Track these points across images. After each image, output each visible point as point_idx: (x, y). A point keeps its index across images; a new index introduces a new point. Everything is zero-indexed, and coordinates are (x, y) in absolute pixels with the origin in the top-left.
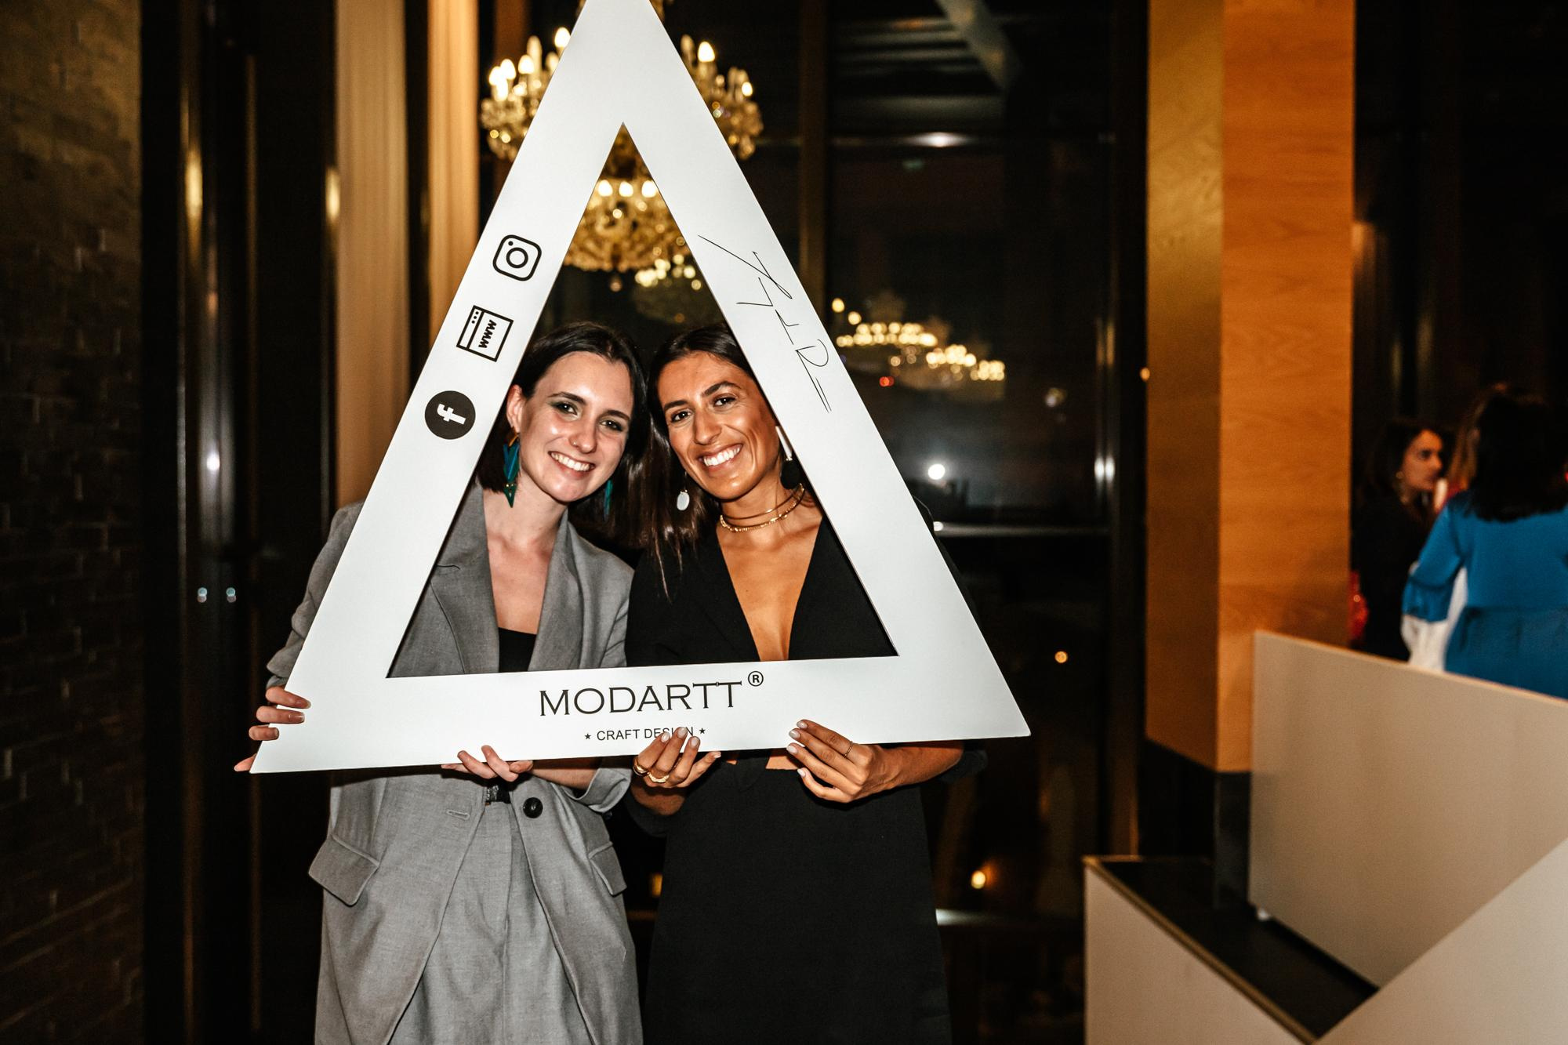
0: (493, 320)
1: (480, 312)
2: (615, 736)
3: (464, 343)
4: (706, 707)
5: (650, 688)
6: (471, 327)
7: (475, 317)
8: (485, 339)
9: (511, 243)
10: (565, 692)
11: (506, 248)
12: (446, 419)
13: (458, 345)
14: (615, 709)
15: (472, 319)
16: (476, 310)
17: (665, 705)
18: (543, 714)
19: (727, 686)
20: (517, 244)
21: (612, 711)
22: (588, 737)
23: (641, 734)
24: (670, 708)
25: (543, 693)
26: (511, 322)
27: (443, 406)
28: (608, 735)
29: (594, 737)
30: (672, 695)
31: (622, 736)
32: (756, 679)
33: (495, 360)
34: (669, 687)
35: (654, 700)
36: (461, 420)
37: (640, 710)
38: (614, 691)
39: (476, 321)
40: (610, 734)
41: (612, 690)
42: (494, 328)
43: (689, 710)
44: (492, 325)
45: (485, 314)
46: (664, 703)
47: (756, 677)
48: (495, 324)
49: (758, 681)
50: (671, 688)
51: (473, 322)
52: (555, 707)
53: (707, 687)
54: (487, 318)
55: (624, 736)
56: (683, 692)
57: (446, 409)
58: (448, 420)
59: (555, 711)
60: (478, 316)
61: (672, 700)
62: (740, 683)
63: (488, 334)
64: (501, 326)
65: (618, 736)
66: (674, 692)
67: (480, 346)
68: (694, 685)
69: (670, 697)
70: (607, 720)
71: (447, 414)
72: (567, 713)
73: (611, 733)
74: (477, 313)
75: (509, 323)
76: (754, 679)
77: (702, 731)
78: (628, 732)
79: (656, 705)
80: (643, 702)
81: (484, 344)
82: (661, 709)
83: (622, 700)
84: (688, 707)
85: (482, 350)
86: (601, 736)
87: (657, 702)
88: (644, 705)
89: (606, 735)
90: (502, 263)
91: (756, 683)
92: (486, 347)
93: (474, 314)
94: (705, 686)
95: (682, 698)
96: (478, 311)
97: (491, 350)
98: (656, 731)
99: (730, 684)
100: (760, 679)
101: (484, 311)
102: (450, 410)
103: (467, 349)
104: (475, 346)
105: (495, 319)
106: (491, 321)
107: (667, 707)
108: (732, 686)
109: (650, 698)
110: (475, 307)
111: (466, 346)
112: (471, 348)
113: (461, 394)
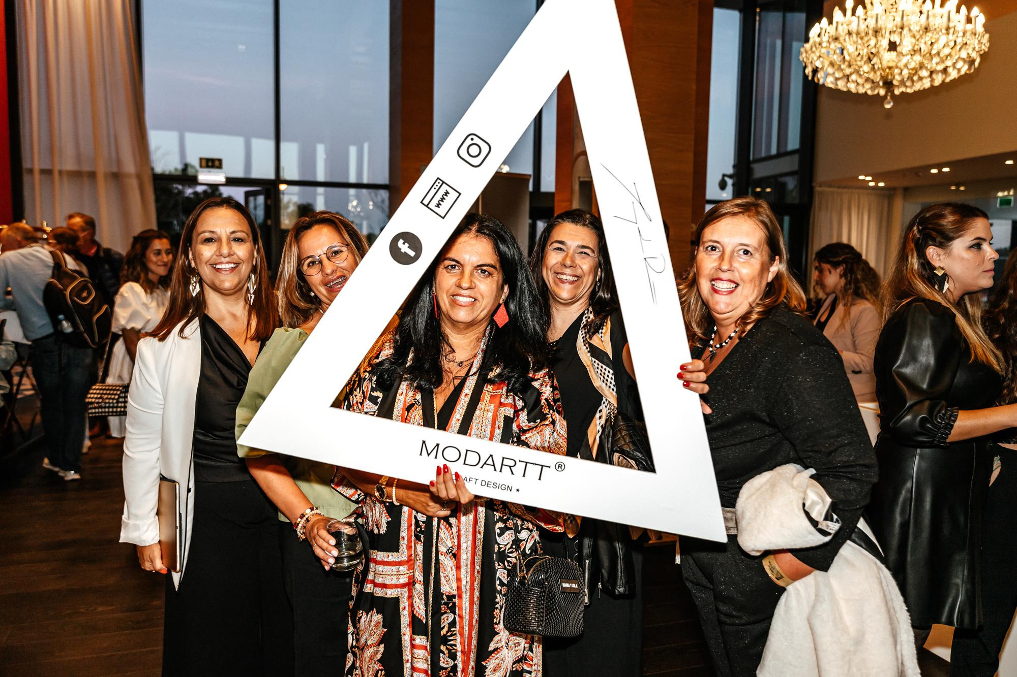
0: (448, 190)
1: (441, 182)
3: (426, 202)
4: (524, 476)
5: (491, 456)
6: (433, 191)
7: (437, 186)
8: (440, 202)
9: (472, 139)
10: (438, 445)
11: (469, 142)
12: (403, 251)
13: (422, 202)
14: (466, 463)
15: (435, 186)
16: (439, 181)
17: (498, 468)
18: (421, 455)
20: (477, 140)
21: (464, 464)
23: (479, 482)
24: (501, 471)
25: (424, 442)
26: (460, 194)
27: (403, 241)
30: (504, 463)
32: (560, 467)
33: (443, 218)
34: (503, 458)
35: (492, 464)
36: (412, 253)
37: (482, 467)
39: (437, 188)
41: (467, 451)
42: (447, 196)
44: (447, 193)
45: (444, 184)
47: (560, 465)
48: (449, 193)
50: (505, 459)
51: (435, 188)
52: (429, 452)
53: (528, 464)
54: (445, 187)
56: (512, 463)
57: (404, 244)
59: (429, 455)
60: (439, 185)
62: (549, 467)
63: (442, 199)
64: (453, 195)
67: (436, 206)
68: (520, 461)
69: (502, 465)
71: (404, 247)
72: (436, 458)
75: (458, 194)
77: (518, 490)
78: (471, 479)
79: (493, 467)
80: (485, 463)
81: (438, 205)
82: (495, 470)
83: (472, 458)
84: (512, 474)
85: (436, 209)
87: (494, 465)
88: (485, 465)
90: (463, 152)
91: (560, 469)
92: (439, 207)
93: (437, 183)
94: (526, 463)
95: (510, 467)
97: (442, 211)
99: (542, 466)
100: (563, 468)
101: (443, 182)
102: (407, 245)
103: (427, 206)
104: (432, 205)
105: (450, 190)
106: (446, 190)
107: (499, 470)
108: (544, 467)
109: (490, 462)
110: (438, 178)
111: (426, 204)
112: (429, 206)
113: (417, 237)
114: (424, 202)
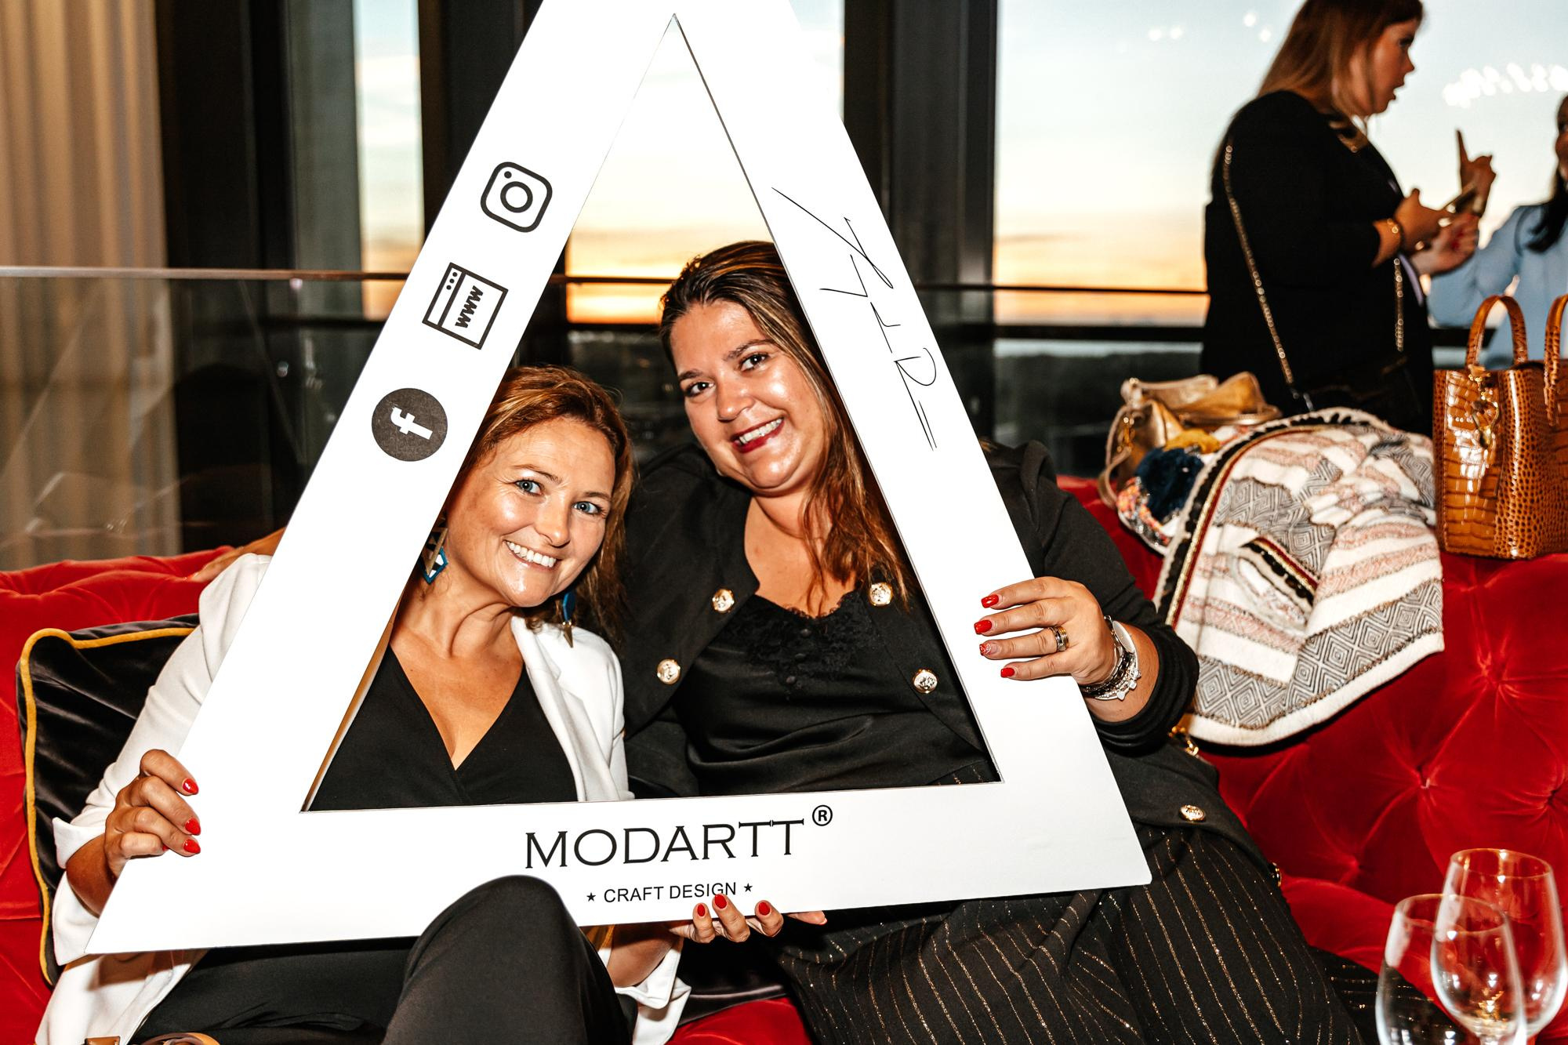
0: (476, 286)
1: (459, 273)
2: (629, 896)
3: (435, 318)
4: (755, 854)
5: (680, 829)
6: (446, 294)
7: (452, 281)
8: (466, 314)
9: (507, 175)
10: (562, 835)
11: (501, 181)
12: (404, 430)
13: (426, 321)
14: (630, 858)
15: (447, 283)
16: (453, 270)
17: (700, 853)
18: (531, 864)
19: (785, 826)
20: (517, 176)
21: (627, 861)
22: (591, 897)
23: (665, 893)
24: (706, 857)
25: (531, 837)
26: (505, 291)
27: (400, 411)
28: (619, 895)
29: (599, 897)
30: (709, 839)
31: (638, 896)
32: (823, 816)
33: (479, 346)
34: (706, 827)
35: (686, 846)
36: (426, 433)
37: (665, 859)
38: (631, 833)
39: (453, 286)
40: (622, 894)
41: (628, 831)
42: (478, 300)
43: (732, 859)
44: (476, 294)
45: (467, 277)
46: (699, 851)
47: (822, 813)
48: (481, 294)
49: (826, 819)
50: (709, 830)
51: (449, 288)
52: (546, 857)
53: (759, 827)
54: (469, 283)
55: (642, 897)
56: (725, 834)
57: (403, 415)
58: (406, 433)
59: (546, 861)
60: (456, 279)
61: (709, 845)
62: (802, 822)
63: (470, 308)
64: (490, 296)
65: (633, 896)
66: (713, 834)
67: (457, 324)
68: (741, 825)
69: (707, 842)
70: (618, 874)
71: (406, 424)
72: (563, 864)
73: (624, 892)
74: (455, 275)
75: (501, 293)
76: (820, 816)
77: (748, 888)
78: (647, 891)
79: (688, 852)
80: (670, 849)
81: (463, 322)
82: (694, 857)
83: (642, 845)
84: (731, 855)
85: (459, 331)
86: (610, 896)
87: (689, 848)
88: (671, 853)
89: (616, 896)
90: (495, 204)
91: (823, 822)
92: (466, 326)
93: (451, 276)
94: (755, 825)
95: (723, 842)
96: (456, 272)
97: (473, 332)
98: (686, 889)
99: (788, 824)
100: (828, 816)
101: (465, 272)
102: (410, 417)
103: (439, 327)
104: (450, 323)
105: (481, 286)
106: (474, 288)
107: (703, 857)
108: (791, 825)
109: (680, 842)
110: (452, 266)
111: (436, 323)
112: (444, 326)
113: (428, 396)
114: (429, 320)
